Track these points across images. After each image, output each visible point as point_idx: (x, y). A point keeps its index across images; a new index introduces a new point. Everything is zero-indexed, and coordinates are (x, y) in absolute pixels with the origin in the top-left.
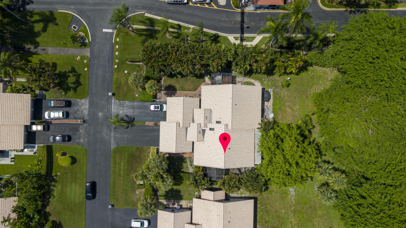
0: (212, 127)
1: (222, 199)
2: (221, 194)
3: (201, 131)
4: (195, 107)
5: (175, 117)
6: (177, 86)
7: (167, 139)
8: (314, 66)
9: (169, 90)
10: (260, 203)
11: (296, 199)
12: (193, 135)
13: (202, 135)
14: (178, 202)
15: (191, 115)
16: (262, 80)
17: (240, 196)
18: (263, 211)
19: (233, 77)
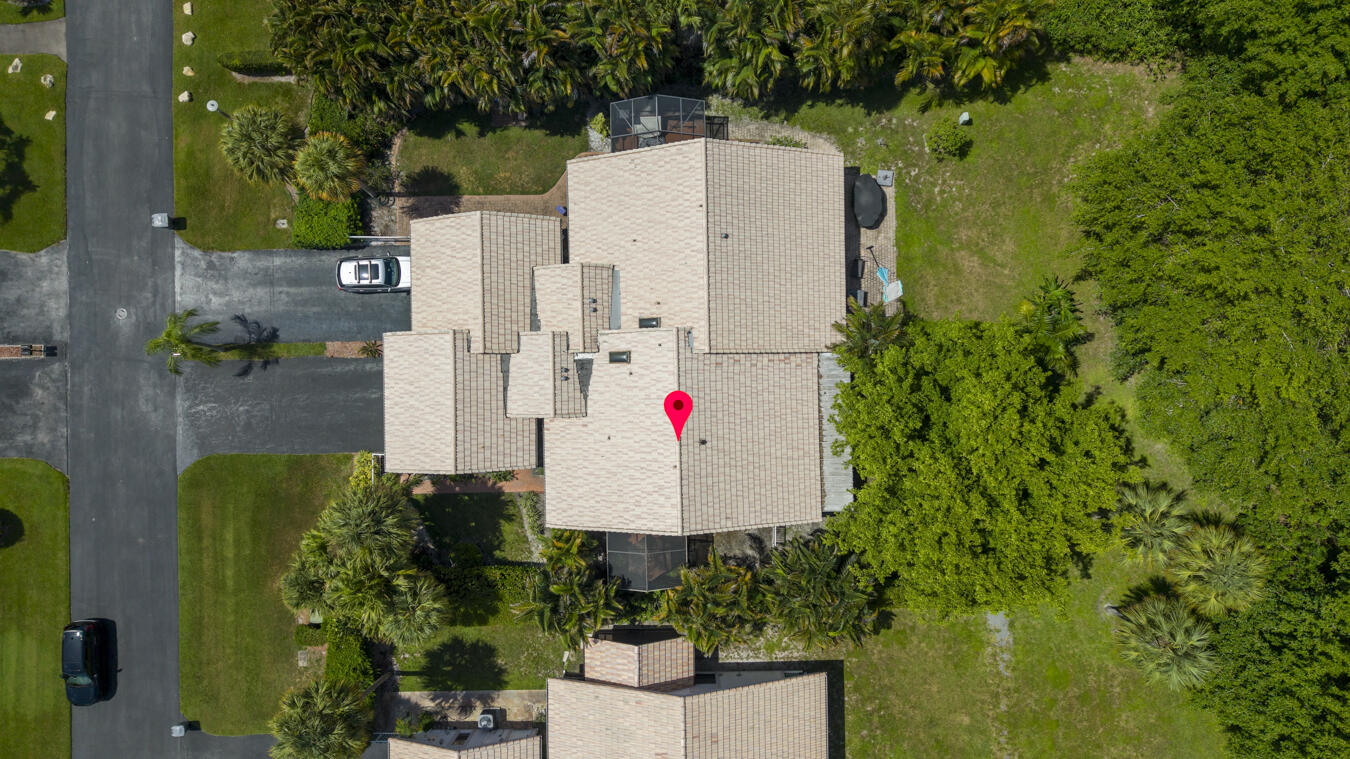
0: (622, 347)
1: (680, 676)
2: (676, 657)
3: (572, 366)
4: (539, 259)
5: (449, 310)
6: (462, 174)
7: (417, 414)
8: (1076, 59)
9: (426, 193)
10: (857, 689)
11: (1018, 662)
12: (536, 389)
13: (578, 386)
14: (485, 700)
15: (521, 298)
16: (845, 131)
17: (763, 658)
18: (870, 721)
19: (716, 121)
